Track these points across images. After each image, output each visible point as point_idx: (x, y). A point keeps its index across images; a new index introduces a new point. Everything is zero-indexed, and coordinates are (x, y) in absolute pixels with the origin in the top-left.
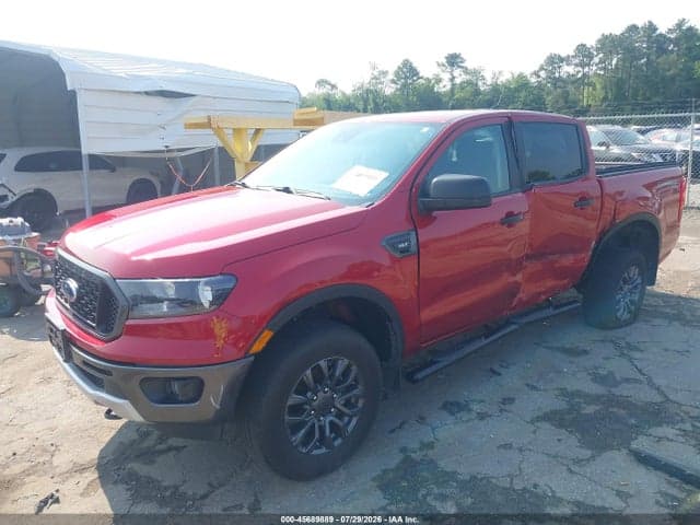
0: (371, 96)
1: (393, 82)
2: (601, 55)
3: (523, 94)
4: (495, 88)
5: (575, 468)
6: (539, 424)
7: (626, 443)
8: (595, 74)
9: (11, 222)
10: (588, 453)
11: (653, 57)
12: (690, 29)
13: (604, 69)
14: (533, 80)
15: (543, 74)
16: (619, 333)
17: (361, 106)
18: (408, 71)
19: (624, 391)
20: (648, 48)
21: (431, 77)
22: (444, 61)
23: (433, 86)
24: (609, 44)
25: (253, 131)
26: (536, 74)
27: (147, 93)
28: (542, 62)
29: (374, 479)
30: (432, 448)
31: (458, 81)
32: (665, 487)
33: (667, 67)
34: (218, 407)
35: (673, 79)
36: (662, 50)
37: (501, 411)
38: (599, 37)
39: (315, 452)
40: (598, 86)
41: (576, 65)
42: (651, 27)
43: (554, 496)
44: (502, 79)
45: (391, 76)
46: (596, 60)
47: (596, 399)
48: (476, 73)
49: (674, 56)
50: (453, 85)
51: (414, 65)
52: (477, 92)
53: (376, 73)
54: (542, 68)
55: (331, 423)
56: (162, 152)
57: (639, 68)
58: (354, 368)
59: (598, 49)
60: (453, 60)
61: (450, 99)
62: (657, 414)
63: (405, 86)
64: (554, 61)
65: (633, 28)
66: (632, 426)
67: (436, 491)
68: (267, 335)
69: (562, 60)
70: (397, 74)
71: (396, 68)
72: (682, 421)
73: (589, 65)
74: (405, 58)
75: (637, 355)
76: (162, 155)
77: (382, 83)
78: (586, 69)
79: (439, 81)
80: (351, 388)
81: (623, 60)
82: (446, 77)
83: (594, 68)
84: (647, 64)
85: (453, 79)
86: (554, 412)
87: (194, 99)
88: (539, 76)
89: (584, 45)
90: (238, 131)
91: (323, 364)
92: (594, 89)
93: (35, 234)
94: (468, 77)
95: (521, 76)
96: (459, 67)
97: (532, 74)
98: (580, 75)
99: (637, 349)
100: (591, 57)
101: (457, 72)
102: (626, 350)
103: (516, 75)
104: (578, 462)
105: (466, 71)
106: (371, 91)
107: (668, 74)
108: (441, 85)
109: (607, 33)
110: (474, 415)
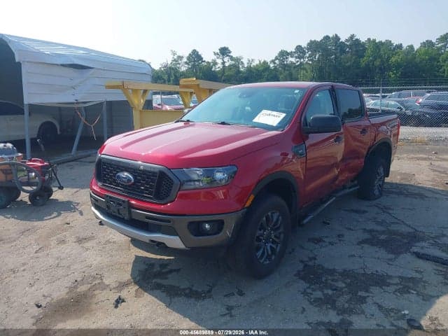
0: (172, 72)
1: (186, 63)
2: (310, 53)
3: (267, 73)
4: (249, 69)
5: (391, 263)
6: (363, 245)
7: (407, 250)
8: (307, 63)
9: (5, 146)
10: (393, 256)
11: (338, 55)
12: (357, 40)
13: (312, 60)
14: (272, 65)
15: (277, 62)
16: (377, 201)
17: (166, 77)
18: (195, 57)
19: (394, 228)
20: (336, 49)
21: (210, 61)
22: (218, 51)
23: (212, 67)
24: (313, 46)
25: (142, 92)
26: (273, 62)
27: (63, 65)
28: (277, 55)
29: (295, 275)
30: (315, 259)
31: (227, 65)
32: (435, 267)
33: (345, 61)
34: (230, 236)
35: (349, 67)
36: (343, 51)
37: (340, 240)
38: (309, 42)
39: (265, 263)
40: (309, 71)
41: (296, 58)
42: (337, 38)
43: (387, 275)
44: (254, 64)
45: (185, 60)
46: (307, 55)
47: (383, 232)
48: (238, 60)
49: (349, 55)
50: (224, 66)
51: (200, 53)
52: (239, 72)
53: (175, 57)
54: (276, 58)
55: (271, 246)
56: (73, 103)
57: (330, 61)
58: (280, 218)
59: (308, 49)
60: (224, 51)
61: (223, 75)
62: (414, 237)
63: (194, 66)
64: (283, 54)
65: (327, 38)
66: (406, 243)
67: (330, 278)
68: (252, 197)
69: (288, 54)
70: (188, 58)
71: (188, 55)
72: (428, 239)
73: (303, 58)
74: (193, 49)
75: (391, 212)
76: (73, 106)
77: (180, 64)
78: (302, 60)
79: (215, 63)
80: (278, 228)
81: (322, 55)
82: (219, 61)
83: (307, 60)
84: (336, 58)
85: (223, 63)
86: (367, 239)
87: (92, 71)
88: (275, 63)
89: (300, 46)
90: (135, 91)
91: (269, 214)
92: (307, 72)
93: (20, 154)
94: (233, 62)
95: (265, 63)
96: (228, 56)
97: (271, 62)
98: (299, 63)
99: (390, 209)
100: (304, 53)
101: (226, 59)
102: (385, 209)
103: (262, 62)
104: (390, 260)
105: (232, 58)
106: (173, 69)
107: (347, 65)
108: (217, 67)
109: (313, 40)
110: (327, 244)
